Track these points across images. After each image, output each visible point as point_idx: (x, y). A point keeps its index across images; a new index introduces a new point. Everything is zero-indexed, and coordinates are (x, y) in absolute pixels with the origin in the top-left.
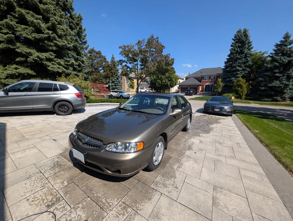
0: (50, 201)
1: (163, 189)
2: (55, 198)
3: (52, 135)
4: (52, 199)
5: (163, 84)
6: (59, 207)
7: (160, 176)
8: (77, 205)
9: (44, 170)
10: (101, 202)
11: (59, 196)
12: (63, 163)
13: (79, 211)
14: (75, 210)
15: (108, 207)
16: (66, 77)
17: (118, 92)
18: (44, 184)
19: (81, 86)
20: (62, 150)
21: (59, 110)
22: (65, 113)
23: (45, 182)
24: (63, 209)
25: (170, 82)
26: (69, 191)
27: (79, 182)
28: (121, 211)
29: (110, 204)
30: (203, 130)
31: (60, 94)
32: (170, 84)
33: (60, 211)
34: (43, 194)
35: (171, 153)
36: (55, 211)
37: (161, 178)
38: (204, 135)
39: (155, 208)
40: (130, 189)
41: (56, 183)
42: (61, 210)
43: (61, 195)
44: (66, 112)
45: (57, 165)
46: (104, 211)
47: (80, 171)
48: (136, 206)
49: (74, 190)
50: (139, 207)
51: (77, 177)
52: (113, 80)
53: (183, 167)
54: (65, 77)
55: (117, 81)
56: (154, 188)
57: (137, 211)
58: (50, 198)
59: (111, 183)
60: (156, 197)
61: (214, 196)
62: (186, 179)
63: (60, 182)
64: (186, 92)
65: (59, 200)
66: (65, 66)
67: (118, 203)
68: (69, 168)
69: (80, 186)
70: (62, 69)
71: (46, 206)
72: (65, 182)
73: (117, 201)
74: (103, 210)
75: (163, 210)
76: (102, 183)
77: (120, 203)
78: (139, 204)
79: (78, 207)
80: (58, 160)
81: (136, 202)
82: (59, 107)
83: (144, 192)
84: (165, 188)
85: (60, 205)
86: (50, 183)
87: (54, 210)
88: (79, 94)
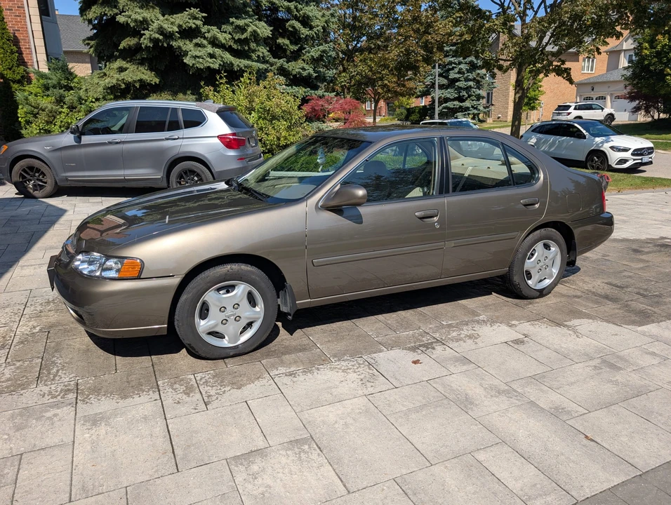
1: (174, 393)
2: (2, 343)
7: (209, 373)
9: (33, 303)
10: (49, 370)
11: (9, 343)
15: (49, 380)
18: (10, 321)
23: (15, 319)
26: (28, 341)
27: (55, 334)
29: (57, 378)
31: (183, 138)
37: (202, 378)
39: (111, 411)
41: (26, 324)
43: (12, 342)
48: (88, 396)
49: (36, 342)
50: (90, 399)
51: (62, 325)
53: (300, 378)
56: (161, 385)
57: (80, 402)
60: (142, 399)
61: (266, 450)
63: (33, 325)
66: (235, 47)
67: (68, 381)
73: (70, 378)
74: (37, 380)
75: (118, 419)
77: (72, 382)
78: (98, 395)
81: (97, 391)
84: (179, 394)
86: (19, 322)
88: (231, 137)
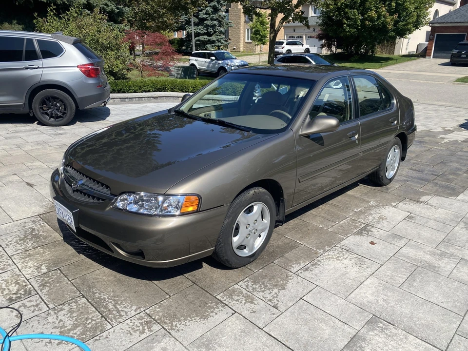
0: (13, 292)
1: (241, 304)
2: (23, 290)
3: (25, 173)
4: (18, 290)
6: (28, 304)
7: (247, 281)
8: (61, 306)
9: (6, 243)
10: (106, 307)
11: (30, 288)
12: (43, 232)
13: (62, 315)
14: (55, 313)
15: (117, 317)
16: (58, 15)
17: (213, 55)
18: (4, 265)
19: (98, 41)
20: (43, 206)
21: (42, 111)
22: (59, 121)
23: (7, 262)
24: (36, 308)
25: (396, 16)
26: (49, 283)
27: (69, 270)
28: (139, 327)
29: (122, 313)
30: (442, 187)
31: (43, 68)
32: (396, 23)
33: (30, 310)
34: (3, 281)
35: (301, 237)
36: (21, 309)
37: (247, 286)
38: (434, 200)
39: (208, 333)
40: (170, 296)
41: (26, 266)
42: (32, 308)
43: (33, 287)
44: (60, 117)
45: (32, 235)
46: (106, 322)
47: (74, 251)
48: (172, 324)
49: (58, 282)
50: (176, 326)
51: (67, 260)
52: (201, 16)
53: (316, 271)
54: (55, 14)
55: (212, 19)
56: (222, 300)
57: (170, 331)
58: (14, 288)
59: (133, 279)
60: (220, 315)
61: (360, 334)
62: (310, 295)
63: (35, 266)
65: (30, 294)
67: (137, 314)
68: (54, 244)
69: (71, 278)
71: (7, 300)
72: (43, 267)
73: (136, 311)
74: (106, 320)
75: (223, 338)
76: (115, 277)
77: (142, 314)
78: (180, 321)
79: (62, 310)
80: (33, 225)
81: (173, 317)
83: (198, 304)
84: (246, 304)
85: (30, 301)
86: (15, 264)
87: (20, 307)
88: (90, 67)
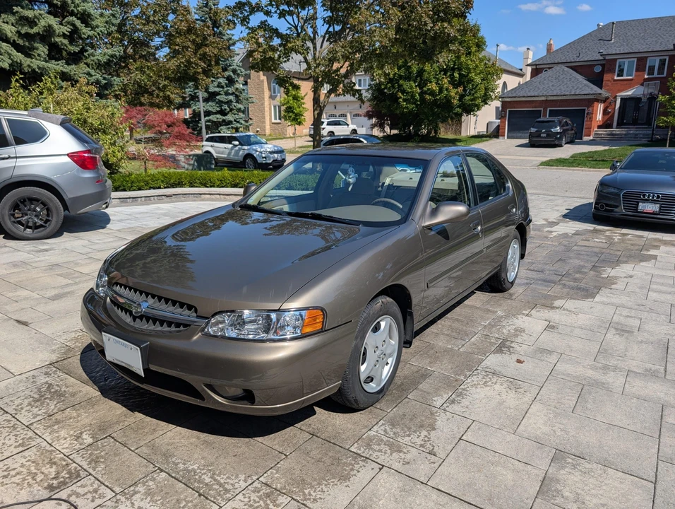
0: (51, 477)
1: (387, 455)
2: (65, 472)
3: (8, 308)
4: (58, 473)
5: (428, 97)
6: (81, 491)
7: (383, 424)
8: (132, 488)
9: (14, 407)
10: (200, 481)
11: (76, 468)
12: (67, 387)
13: (139, 500)
14: (127, 498)
15: (222, 493)
16: (25, 87)
17: (236, 139)
18: (23, 439)
19: (85, 121)
20: (53, 351)
21: (13, 219)
22: (38, 233)
23: (26, 434)
24: (94, 495)
25: (460, 89)
26: (102, 457)
27: (126, 436)
28: (258, 502)
29: (226, 486)
30: (573, 288)
32: (461, 97)
33: (88, 499)
34: (30, 463)
35: (430, 363)
36: (73, 499)
37: (385, 431)
38: (571, 304)
39: (358, 498)
40: (285, 455)
41: (58, 437)
42: (89, 496)
43: (79, 465)
44: (41, 226)
45: (44, 394)
46: (209, 502)
47: (124, 408)
48: (304, 492)
49: (116, 455)
50: (310, 494)
51: (118, 423)
52: (212, 89)
53: (465, 402)
54: (22, 86)
55: (227, 94)
56: (359, 452)
57: (305, 502)
58: (50, 470)
59: (225, 439)
60: (364, 473)
61: (549, 474)
62: (469, 433)
63: (71, 436)
64: (533, 130)
65: (78, 475)
66: (21, 42)
67: (250, 485)
68: (90, 401)
69: (132, 446)
70: (10, 55)
71: (46, 488)
72: (84, 436)
73: (245, 481)
74: (207, 498)
75: (381, 502)
76: (198, 438)
77: (256, 484)
78: (312, 487)
79: (136, 493)
80: (47, 379)
81: (302, 483)
82: (16, 207)
83: (328, 461)
84: (394, 454)
85: (82, 486)
86: (40, 437)
87: (70, 496)
88: (86, 155)
